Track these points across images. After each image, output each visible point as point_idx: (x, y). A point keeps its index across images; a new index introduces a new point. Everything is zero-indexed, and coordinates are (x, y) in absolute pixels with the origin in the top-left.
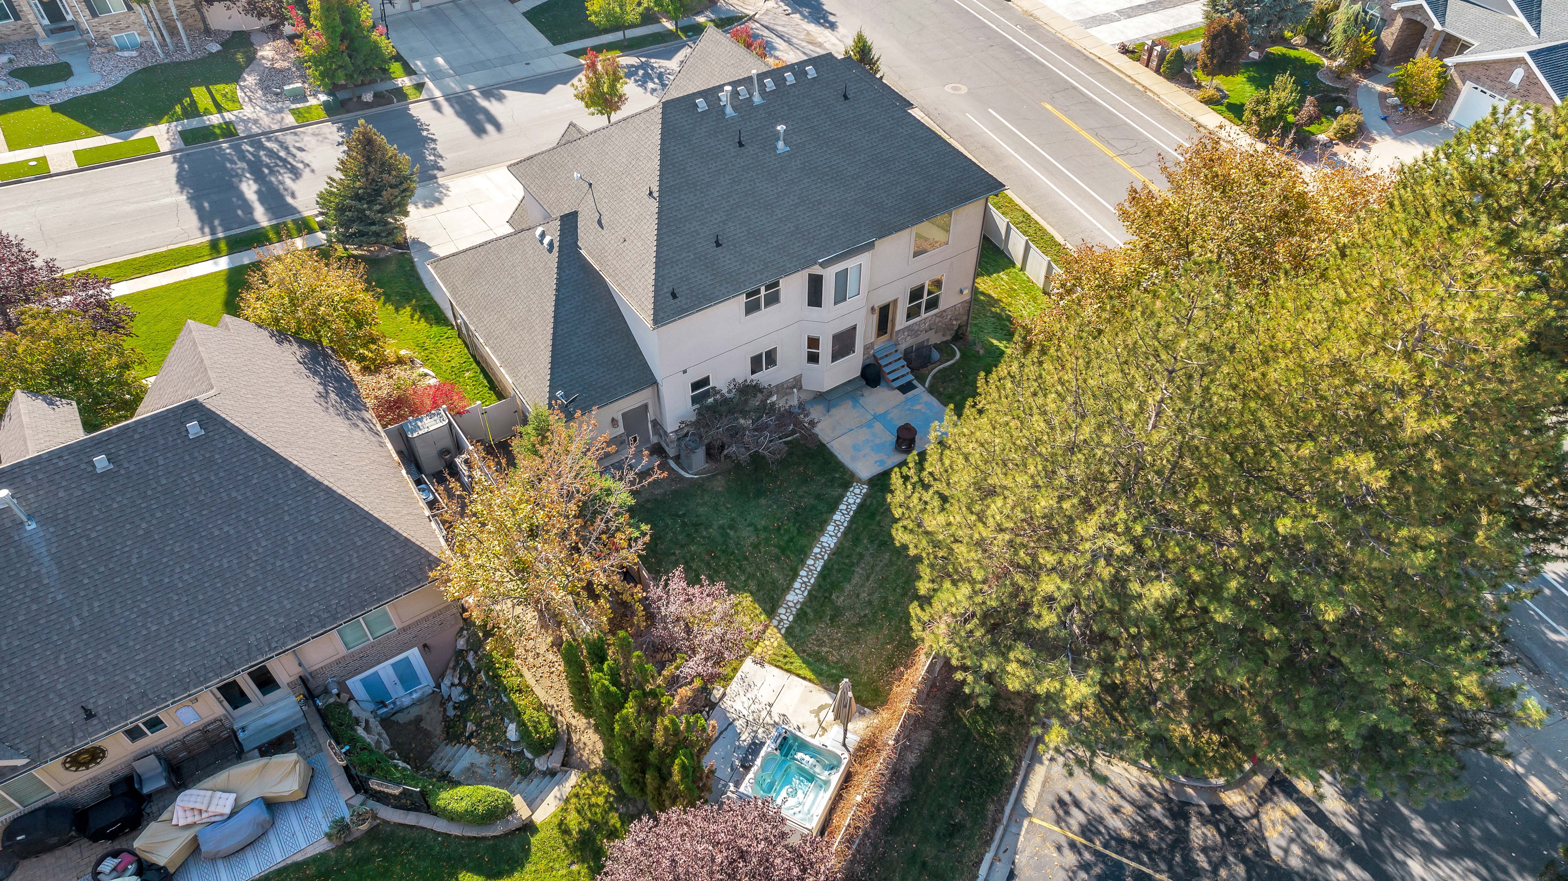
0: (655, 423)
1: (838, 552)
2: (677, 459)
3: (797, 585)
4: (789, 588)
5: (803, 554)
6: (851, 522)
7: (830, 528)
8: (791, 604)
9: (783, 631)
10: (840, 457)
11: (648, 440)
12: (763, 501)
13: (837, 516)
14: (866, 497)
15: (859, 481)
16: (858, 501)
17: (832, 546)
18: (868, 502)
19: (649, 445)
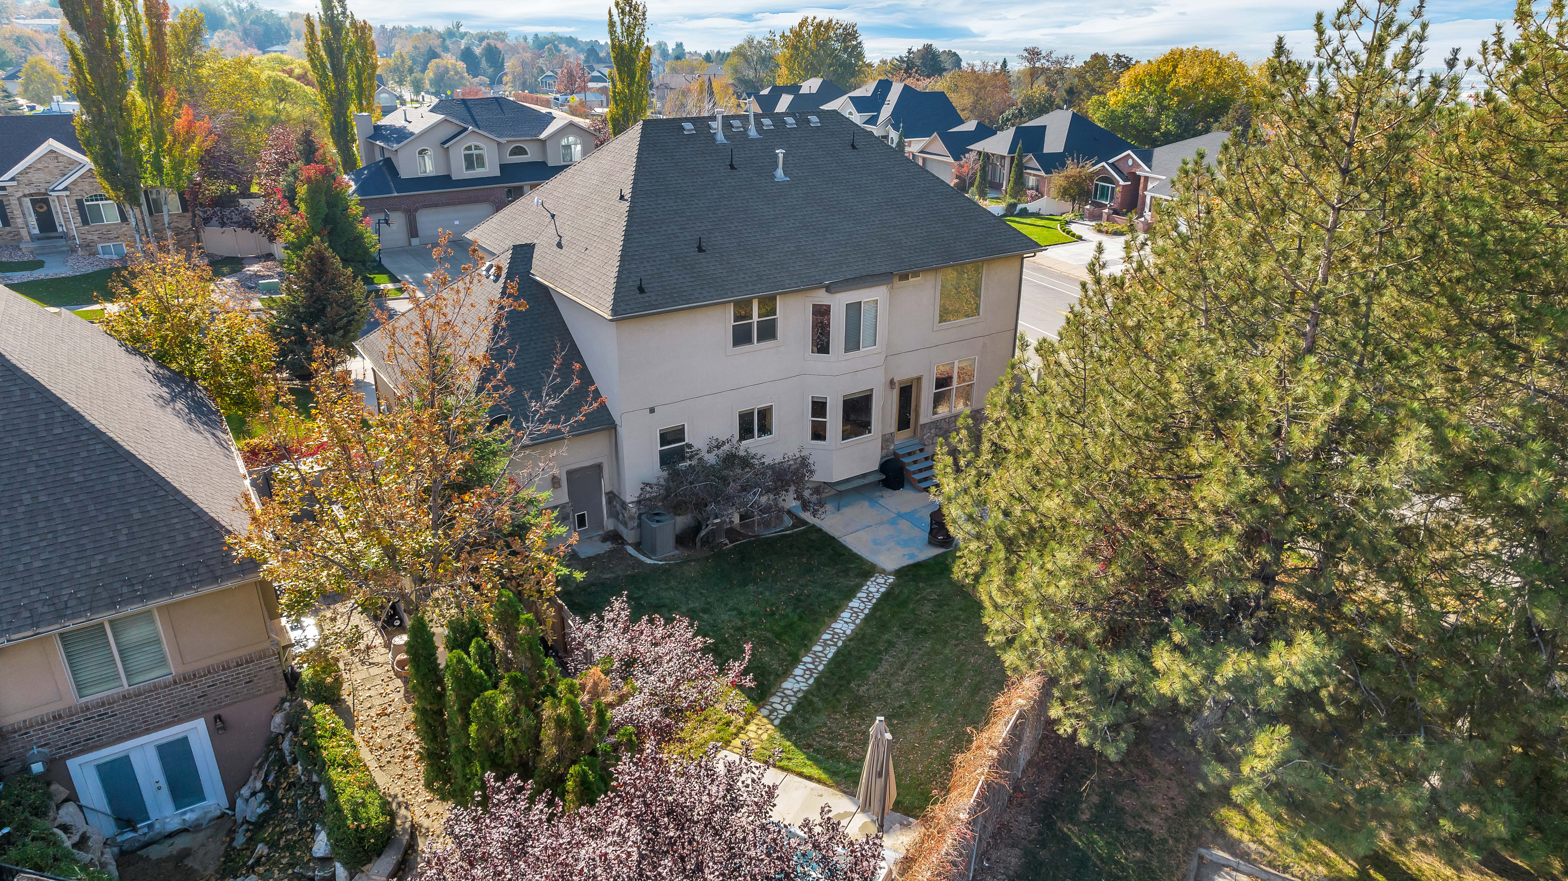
0: (612, 497)
1: (858, 638)
2: (637, 546)
3: (798, 671)
4: (786, 673)
5: (806, 641)
6: (875, 608)
7: (846, 615)
8: (788, 692)
9: (777, 722)
10: (855, 550)
11: (601, 525)
12: (751, 588)
13: (854, 603)
14: (892, 587)
15: (883, 572)
16: (883, 590)
17: (849, 632)
18: (897, 591)
19: (601, 532)
